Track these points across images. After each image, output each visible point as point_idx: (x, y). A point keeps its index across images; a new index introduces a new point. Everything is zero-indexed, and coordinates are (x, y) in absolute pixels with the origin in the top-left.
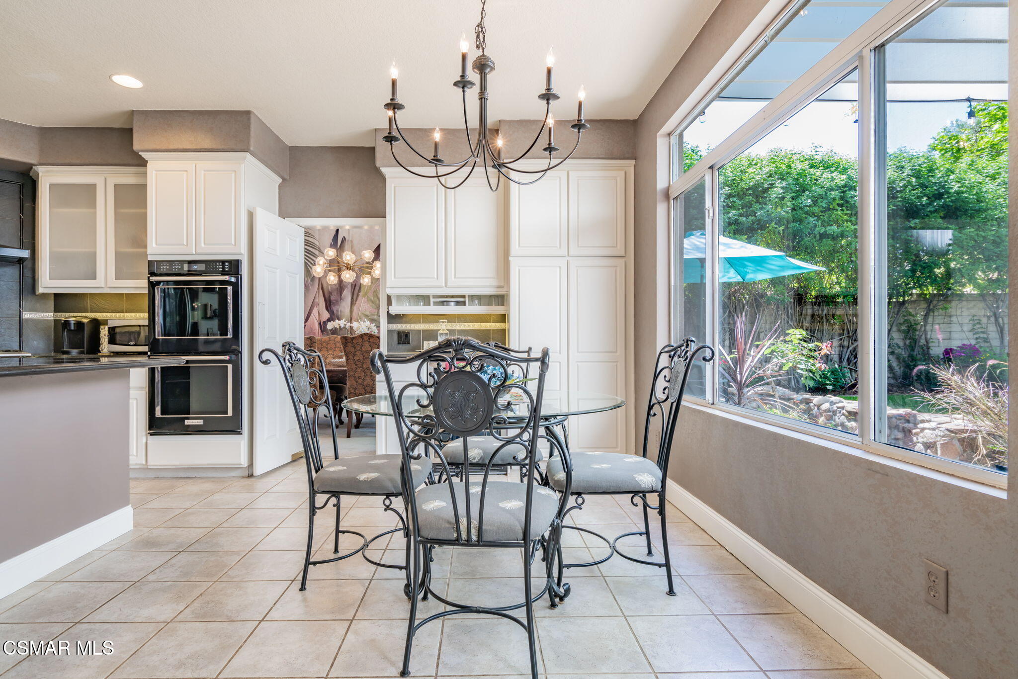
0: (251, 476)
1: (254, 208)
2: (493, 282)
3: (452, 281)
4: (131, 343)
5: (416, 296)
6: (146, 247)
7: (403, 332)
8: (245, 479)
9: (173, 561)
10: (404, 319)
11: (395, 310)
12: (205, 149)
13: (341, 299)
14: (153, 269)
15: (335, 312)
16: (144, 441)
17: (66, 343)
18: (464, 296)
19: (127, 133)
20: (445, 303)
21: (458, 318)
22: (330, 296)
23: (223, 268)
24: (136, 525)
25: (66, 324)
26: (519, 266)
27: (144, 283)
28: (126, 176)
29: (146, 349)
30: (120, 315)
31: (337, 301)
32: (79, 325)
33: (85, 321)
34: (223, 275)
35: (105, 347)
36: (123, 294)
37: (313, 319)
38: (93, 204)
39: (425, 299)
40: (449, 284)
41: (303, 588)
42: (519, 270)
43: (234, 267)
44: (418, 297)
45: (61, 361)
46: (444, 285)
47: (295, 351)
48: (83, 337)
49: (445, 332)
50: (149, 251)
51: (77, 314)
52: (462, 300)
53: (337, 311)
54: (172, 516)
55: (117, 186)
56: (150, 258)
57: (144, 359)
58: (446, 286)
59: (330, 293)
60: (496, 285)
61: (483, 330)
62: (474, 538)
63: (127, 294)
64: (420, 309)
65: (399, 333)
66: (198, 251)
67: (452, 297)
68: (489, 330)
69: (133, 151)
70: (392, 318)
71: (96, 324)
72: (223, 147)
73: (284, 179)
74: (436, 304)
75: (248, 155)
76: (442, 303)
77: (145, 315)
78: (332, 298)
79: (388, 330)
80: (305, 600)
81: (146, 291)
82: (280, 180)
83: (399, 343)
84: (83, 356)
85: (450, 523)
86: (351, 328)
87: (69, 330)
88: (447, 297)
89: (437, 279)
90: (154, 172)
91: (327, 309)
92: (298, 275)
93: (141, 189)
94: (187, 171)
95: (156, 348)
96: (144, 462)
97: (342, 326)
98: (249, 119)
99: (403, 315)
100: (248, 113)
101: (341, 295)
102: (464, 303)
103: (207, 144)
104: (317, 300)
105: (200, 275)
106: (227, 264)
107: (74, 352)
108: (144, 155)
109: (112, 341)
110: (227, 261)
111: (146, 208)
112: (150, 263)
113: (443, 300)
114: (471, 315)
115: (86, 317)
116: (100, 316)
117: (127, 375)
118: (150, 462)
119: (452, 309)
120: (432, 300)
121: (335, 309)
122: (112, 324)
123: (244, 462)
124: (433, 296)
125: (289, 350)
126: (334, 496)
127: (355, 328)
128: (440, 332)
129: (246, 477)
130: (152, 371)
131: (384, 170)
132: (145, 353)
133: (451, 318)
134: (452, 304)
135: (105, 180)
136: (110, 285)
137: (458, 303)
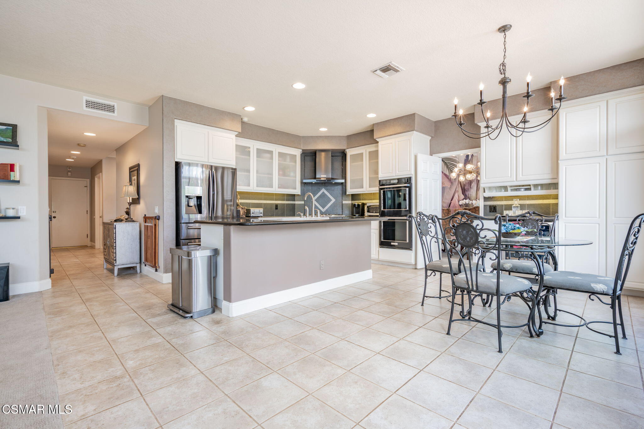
0: (416, 269)
1: (417, 154)
2: (549, 176)
3: (520, 177)
4: (374, 212)
5: (500, 187)
6: (378, 175)
7: (493, 206)
8: (414, 270)
9: (382, 289)
10: (493, 199)
11: (487, 194)
12: (398, 133)
13: (470, 188)
14: (381, 183)
15: (467, 195)
16: (378, 250)
17: (355, 212)
18: (530, 185)
19: (372, 131)
20: (518, 190)
21: (527, 198)
22: (464, 187)
23: (405, 181)
24: (373, 277)
25: (355, 205)
26: (566, 166)
27: (377, 189)
28: (371, 148)
29: (378, 214)
30: (370, 201)
31: (468, 189)
32: (358, 205)
33: (360, 204)
34: (405, 184)
35: (366, 214)
36: (372, 193)
37: (455, 200)
38: (362, 160)
39: (505, 188)
40: (518, 179)
41: (422, 305)
42: (566, 168)
43: (409, 180)
44: (501, 187)
45: (353, 218)
46: (515, 180)
47: (422, 215)
48: (360, 209)
49: (517, 206)
50: (379, 176)
51: (358, 201)
52: (529, 187)
53: (469, 194)
54: (385, 276)
55: (369, 152)
56: (380, 179)
57: (378, 218)
58: (516, 180)
59: (465, 185)
60: (550, 177)
62: (475, 289)
64: (503, 194)
65: (490, 206)
66: (396, 175)
67: (523, 186)
68: (550, 204)
69: (374, 139)
70: (486, 199)
71: (364, 204)
72: (405, 131)
73: (432, 137)
74: (512, 190)
75: (414, 132)
76: (516, 190)
77: (378, 201)
78: (466, 187)
79: (484, 205)
80: (423, 309)
81: (378, 192)
82: (430, 138)
83: (490, 212)
84: (359, 217)
85: (465, 281)
86: (472, 203)
87: (356, 207)
88: (519, 186)
89: (511, 177)
90: (381, 146)
91: (463, 194)
92: (438, 181)
93: (377, 152)
94: (391, 143)
95: (383, 214)
96: (378, 258)
97: (467, 203)
98: (415, 117)
99: (493, 197)
100: (414, 114)
101: (470, 186)
102: (530, 189)
103: (399, 131)
104: (457, 189)
107: (357, 215)
108: (377, 140)
109: (368, 211)
110: (406, 178)
111: (378, 159)
112: (380, 181)
113: (517, 188)
114: (536, 196)
115: (361, 202)
116: (364, 202)
117: (370, 224)
118: (380, 258)
119: (522, 193)
120: (509, 189)
121: (467, 193)
122: (368, 205)
123: (413, 262)
124: (509, 186)
125: (420, 215)
126: (434, 272)
127: (474, 204)
128: (514, 205)
129: (413, 269)
130: (380, 222)
131: (479, 124)
132: (377, 216)
133: (521, 198)
134: (522, 190)
135: (366, 150)
136: (367, 190)
137: (526, 189)
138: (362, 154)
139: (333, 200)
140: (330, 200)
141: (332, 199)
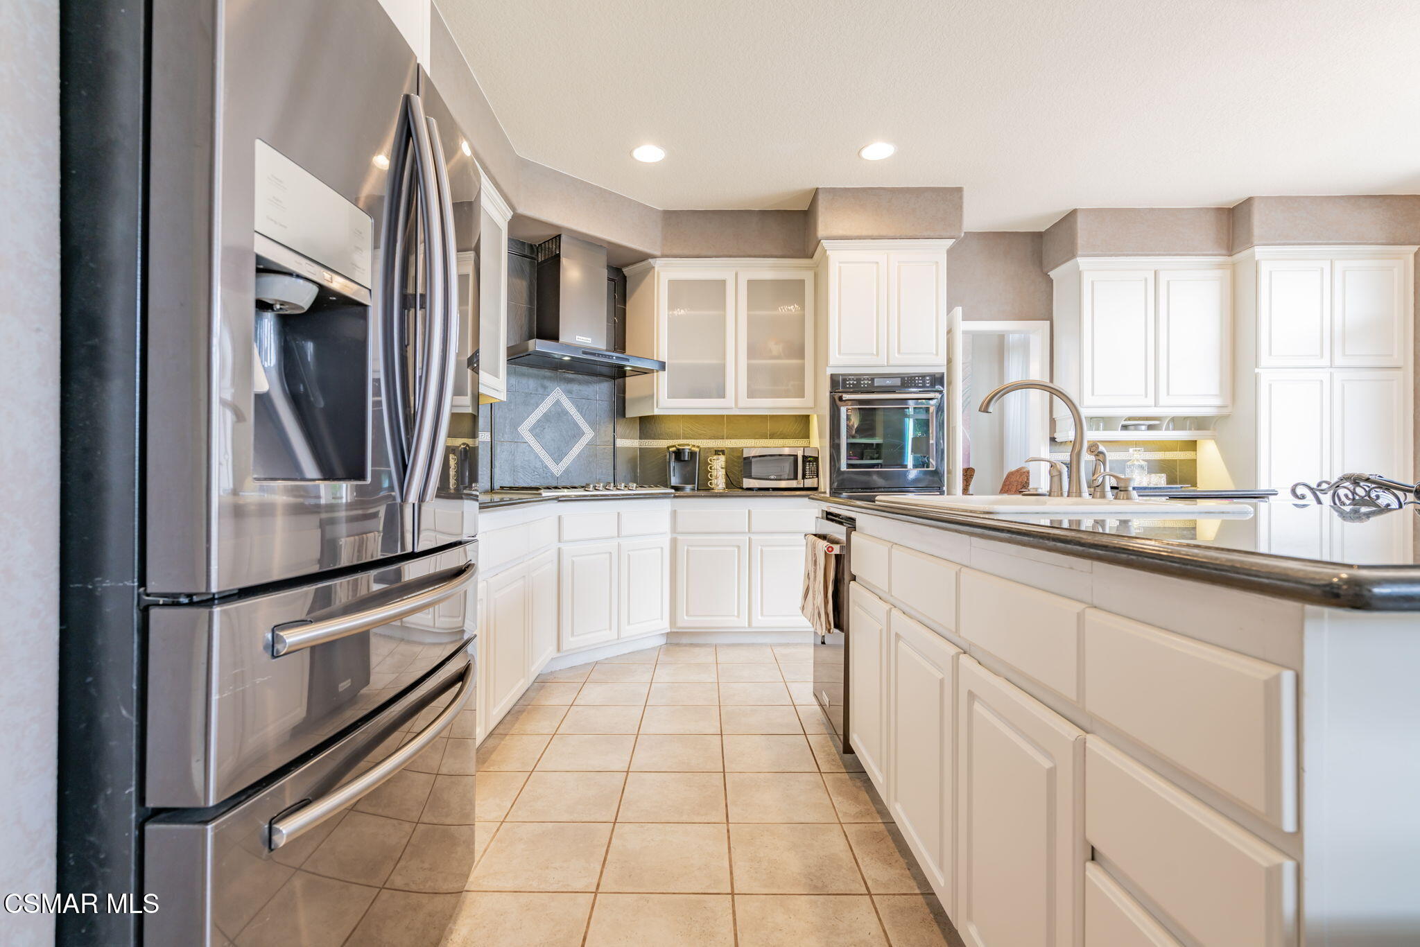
3: (1164, 398)
4: (775, 477)
17: (673, 477)
23: (923, 383)
26: (1270, 381)
30: (762, 442)
36: (722, 416)
40: (1160, 403)
42: (1270, 385)
43: (936, 383)
46: (1153, 404)
49: (1139, 463)
50: (830, 363)
51: (693, 441)
52: (1156, 423)
55: (751, 283)
56: (834, 371)
58: (1156, 406)
61: (1168, 460)
63: (728, 416)
68: (1176, 461)
81: (827, 411)
84: (696, 493)
89: (1146, 396)
90: (838, 267)
94: (877, 263)
98: (960, 198)
100: (960, 191)
105: (894, 392)
106: (928, 378)
107: (689, 487)
108: (826, 245)
110: (929, 375)
112: (834, 377)
116: (715, 444)
119: (1143, 435)
120: (1121, 424)
128: (1134, 463)
134: (1143, 428)
135: (736, 274)
136: (741, 404)
137: (1150, 428)
138: (722, 283)
139: (589, 434)
140: (579, 434)
141: (584, 429)
